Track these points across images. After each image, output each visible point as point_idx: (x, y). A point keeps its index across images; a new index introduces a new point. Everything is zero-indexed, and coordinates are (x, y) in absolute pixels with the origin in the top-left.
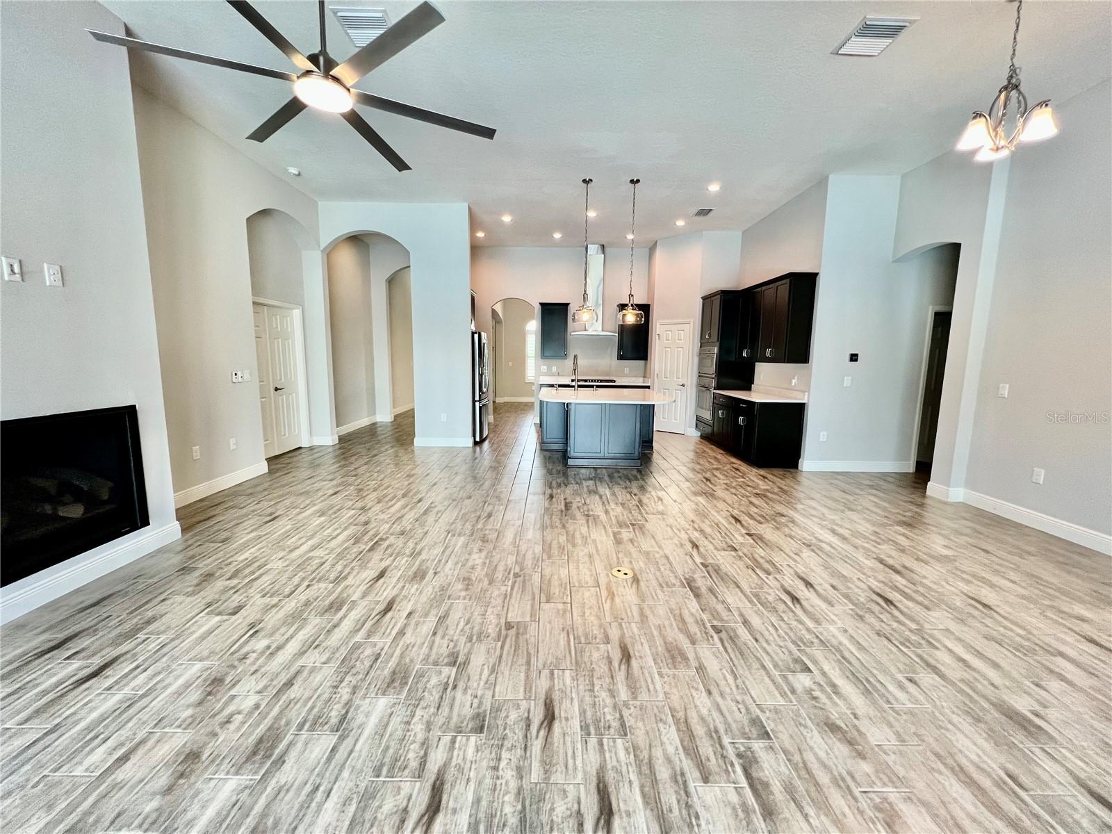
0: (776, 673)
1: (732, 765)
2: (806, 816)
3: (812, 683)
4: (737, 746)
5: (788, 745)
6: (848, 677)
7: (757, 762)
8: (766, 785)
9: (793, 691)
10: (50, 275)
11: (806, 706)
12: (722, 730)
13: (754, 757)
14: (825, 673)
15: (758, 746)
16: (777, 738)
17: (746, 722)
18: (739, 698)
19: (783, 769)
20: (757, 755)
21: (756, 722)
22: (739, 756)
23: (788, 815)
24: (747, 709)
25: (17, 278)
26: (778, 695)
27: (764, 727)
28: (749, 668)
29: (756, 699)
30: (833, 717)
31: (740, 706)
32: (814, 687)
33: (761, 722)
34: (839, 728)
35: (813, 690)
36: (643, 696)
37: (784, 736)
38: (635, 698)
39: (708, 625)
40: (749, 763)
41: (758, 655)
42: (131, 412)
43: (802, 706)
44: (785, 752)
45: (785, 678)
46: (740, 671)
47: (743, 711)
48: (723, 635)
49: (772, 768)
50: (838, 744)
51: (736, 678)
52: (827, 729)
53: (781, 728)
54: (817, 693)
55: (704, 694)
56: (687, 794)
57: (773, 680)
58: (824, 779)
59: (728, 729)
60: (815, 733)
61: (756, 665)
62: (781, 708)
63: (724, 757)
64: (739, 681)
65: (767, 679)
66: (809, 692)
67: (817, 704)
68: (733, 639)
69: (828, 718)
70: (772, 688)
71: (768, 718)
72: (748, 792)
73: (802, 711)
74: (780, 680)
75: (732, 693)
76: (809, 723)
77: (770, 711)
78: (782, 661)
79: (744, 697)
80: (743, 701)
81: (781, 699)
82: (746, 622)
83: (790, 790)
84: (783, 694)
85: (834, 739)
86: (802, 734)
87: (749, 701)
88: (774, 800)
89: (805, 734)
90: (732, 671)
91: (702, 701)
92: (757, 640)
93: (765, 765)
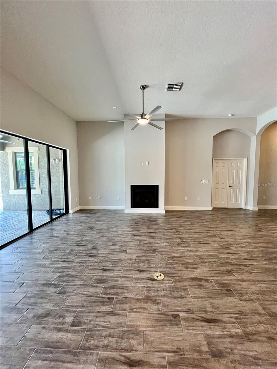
0: (79, 309)
1: (58, 282)
2: (37, 291)
3: (66, 321)
4: (62, 285)
5: (53, 297)
6: (59, 342)
7: (55, 287)
8: (49, 287)
9: (67, 311)
10: (147, 163)
11: (60, 311)
12: (67, 283)
13: (56, 287)
14: (67, 332)
15: (58, 289)
16: (56, 296)
17: (66, 290)
18: (75, 292)
19: (49, 292)
21: (65, 292)
22: (59, 284)
23: (40, 288)
24: (70, 292)
26: (69, 304)
27: (62, 294)
28: (85, 301)
29: (71, 297)
30: (50, 318)
31: (72, 291)
32: (64, 321)
33: (63, 294)
34: (45, 317)
35: (63, 319)
36: (88, 271)
37: (56, 298)
38: (89, 269)
39: (115, 296)
40: (56, 286)
41: (90, 308)
42: (157, 186)
43: (60, 310)
44: (52, 295)
45: (75, 312)
46: (85, 298)
47: (70, 291)
48: (106, 300)
49: (51, 290)
50: (42, 312)
51: (83, 294)
52: (48, 312)
53: (58, 298)
54: (61, 319)
55: (81, 284)
56: (59, 273)
57: (76, 306)
58: (40, 300)
60: (50, 308)
61: (85, 304)
62: (64, 303)
63: (61, 281)
64: (81, 295)
65: (77, 304)
66: (64, 317)
67: (57, 316)
68: (103, 303)
69: (51, 316)
70: (73, 304)
71: (63, 296)
72: (51, 283)
73: (58, 308)
74: (75, 309)
75: (77, 291)
76: (53, 308)
77: (65, 298)
78: (83, 316)
80: (73, 293)
81: (67, 304)
82: (112, 314)
83: (44, 291)
84: (68, 306)
85: (44, 312)
86: (53, 303)
87: (72, 294)
88: (45, 287)
89: (52, 304)
90: (86, 295)
92: (99, 312)
93: (52, 289)
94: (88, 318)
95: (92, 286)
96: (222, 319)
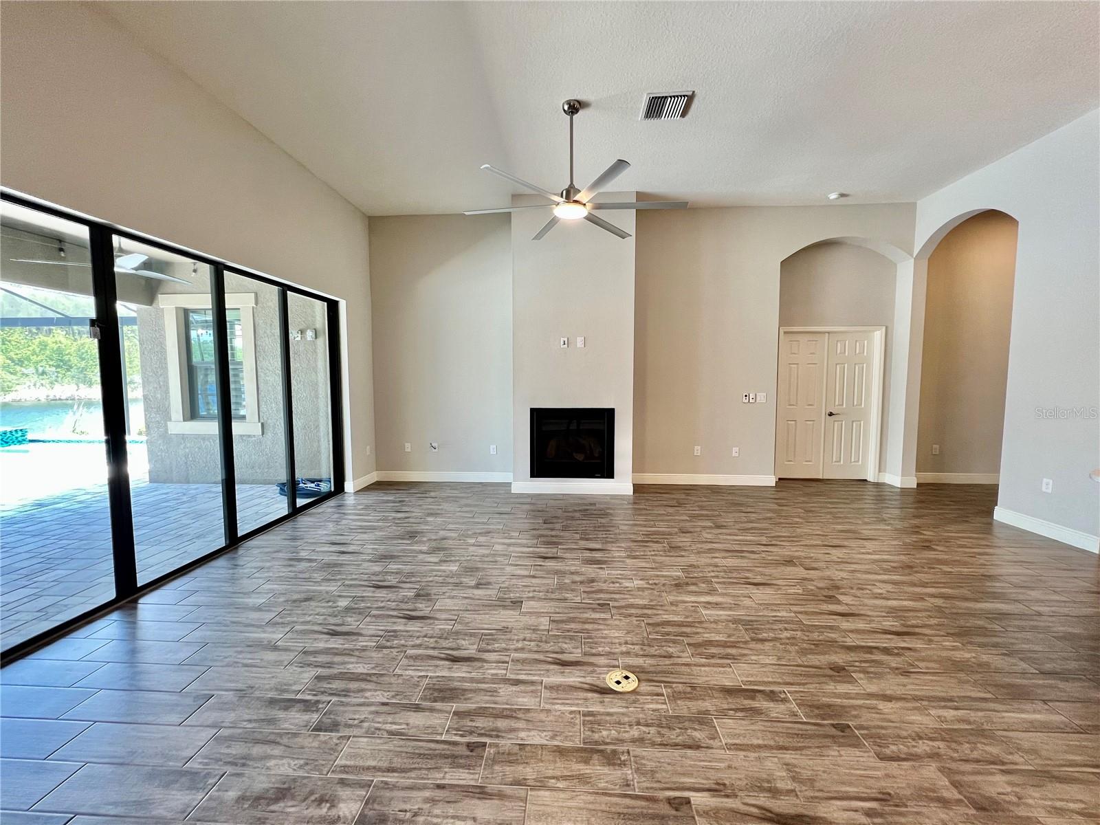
0: (378, 778)
1: (315, 695)
2: (250, 721)
3: (341, 814)
4: (325, 704)
5: (299, 740)
7: (304, 711)
8: (286, 709)
9: (342, 782)
10: (580, 342)
11: (319, 783)
12: (343, 699)
13: (309, 711)
15: (315, 717)
16: (310, 736)
17: (339, 719)
19: (286, 726)
20: (309, 713)
21: (334, 727)
22: (318, 702)
23: (261, 711)
24: (350, 726)
25: (566, 346)
26: (348, 763)
27: (326, 731)
28: (398, 754)
29: (355, 739)
30: (290, 803)
31: (356, 722)
32: (333, 812)
33: (331, 731)
34: (277, 800)
35: (329, 809)
37: (310, 743)
39: (487, 740)
40: (308, 706)
41: (413, 774)
43: (321, 779)
44: (295, 735)
45: (368, 785)
46: (396, 742)
47: (351, 722)
48: (464, 751)
49: (295, 719)
50: (266, 786)
51: (391, 733)
52: (285, 786)
53: (316, 744)
54: (324, 809)
55: (385, 700)
56: (316, 666)
57: (368, 768)
58: (257, 750)
59: (342, 704)
60: (290, 772)
61: (398, 762)
62: (333, 757)
63: (323, 693)
64: (386, 735)
65: (373, 763)
66: (333, 802)
67: (313, 798)
68: (454, 760)
69: (293, 798)
70: (361, 763)
71: (331, 738)
72: (292, 696)
73: (316, 775)
74: (366, 777)
75: (373, 721)
76: (301, 773)
77: (337, 744)
78: (391, 799)
79: (364, 730)
80: (361, 727)
81: (344, 762)
82: (481, 793)
83: (271, 721)
84: (345, 769)
85: (271, 785)
86: (298, 759)
87: (356, 732)
88: (274, 708)
89: (296, 762)
90: (402, 734)
91: (381, 697)
92: (440, 787)
93: (298, 715)
94: (408, 807)
95: (417, 708)
96: (825, 815)
